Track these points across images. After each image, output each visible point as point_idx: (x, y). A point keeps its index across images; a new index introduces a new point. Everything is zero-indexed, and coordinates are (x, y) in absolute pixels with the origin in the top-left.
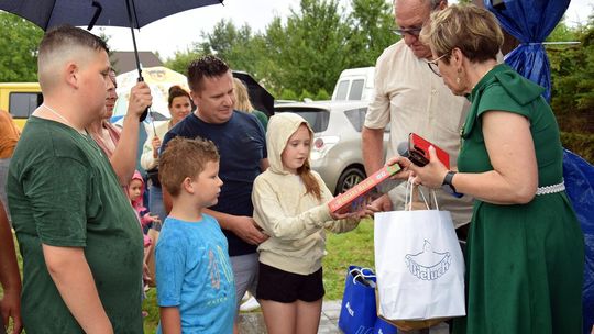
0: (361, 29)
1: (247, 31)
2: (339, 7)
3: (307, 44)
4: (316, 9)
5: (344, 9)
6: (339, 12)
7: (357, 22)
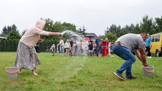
0: (158, 26)
1: (120, 27)
2: (152, 21)
3: (145, 30)
4: (147, 22)
5: (153, 21)
6: (152, 22)
7: (157, 24)
